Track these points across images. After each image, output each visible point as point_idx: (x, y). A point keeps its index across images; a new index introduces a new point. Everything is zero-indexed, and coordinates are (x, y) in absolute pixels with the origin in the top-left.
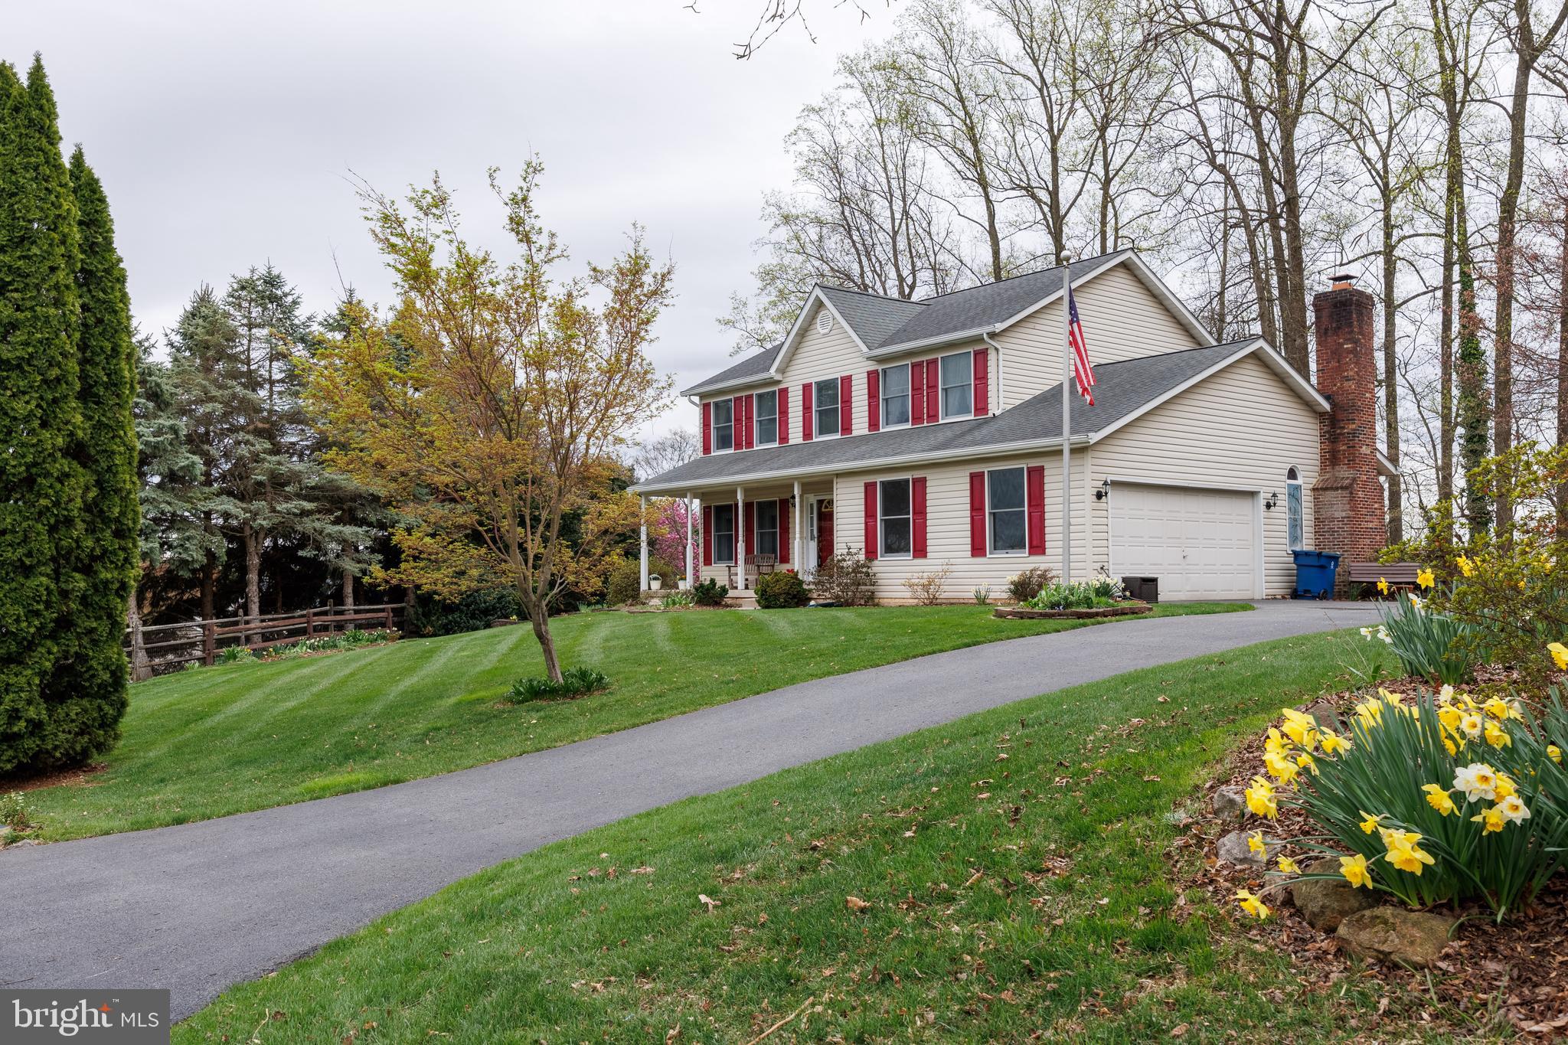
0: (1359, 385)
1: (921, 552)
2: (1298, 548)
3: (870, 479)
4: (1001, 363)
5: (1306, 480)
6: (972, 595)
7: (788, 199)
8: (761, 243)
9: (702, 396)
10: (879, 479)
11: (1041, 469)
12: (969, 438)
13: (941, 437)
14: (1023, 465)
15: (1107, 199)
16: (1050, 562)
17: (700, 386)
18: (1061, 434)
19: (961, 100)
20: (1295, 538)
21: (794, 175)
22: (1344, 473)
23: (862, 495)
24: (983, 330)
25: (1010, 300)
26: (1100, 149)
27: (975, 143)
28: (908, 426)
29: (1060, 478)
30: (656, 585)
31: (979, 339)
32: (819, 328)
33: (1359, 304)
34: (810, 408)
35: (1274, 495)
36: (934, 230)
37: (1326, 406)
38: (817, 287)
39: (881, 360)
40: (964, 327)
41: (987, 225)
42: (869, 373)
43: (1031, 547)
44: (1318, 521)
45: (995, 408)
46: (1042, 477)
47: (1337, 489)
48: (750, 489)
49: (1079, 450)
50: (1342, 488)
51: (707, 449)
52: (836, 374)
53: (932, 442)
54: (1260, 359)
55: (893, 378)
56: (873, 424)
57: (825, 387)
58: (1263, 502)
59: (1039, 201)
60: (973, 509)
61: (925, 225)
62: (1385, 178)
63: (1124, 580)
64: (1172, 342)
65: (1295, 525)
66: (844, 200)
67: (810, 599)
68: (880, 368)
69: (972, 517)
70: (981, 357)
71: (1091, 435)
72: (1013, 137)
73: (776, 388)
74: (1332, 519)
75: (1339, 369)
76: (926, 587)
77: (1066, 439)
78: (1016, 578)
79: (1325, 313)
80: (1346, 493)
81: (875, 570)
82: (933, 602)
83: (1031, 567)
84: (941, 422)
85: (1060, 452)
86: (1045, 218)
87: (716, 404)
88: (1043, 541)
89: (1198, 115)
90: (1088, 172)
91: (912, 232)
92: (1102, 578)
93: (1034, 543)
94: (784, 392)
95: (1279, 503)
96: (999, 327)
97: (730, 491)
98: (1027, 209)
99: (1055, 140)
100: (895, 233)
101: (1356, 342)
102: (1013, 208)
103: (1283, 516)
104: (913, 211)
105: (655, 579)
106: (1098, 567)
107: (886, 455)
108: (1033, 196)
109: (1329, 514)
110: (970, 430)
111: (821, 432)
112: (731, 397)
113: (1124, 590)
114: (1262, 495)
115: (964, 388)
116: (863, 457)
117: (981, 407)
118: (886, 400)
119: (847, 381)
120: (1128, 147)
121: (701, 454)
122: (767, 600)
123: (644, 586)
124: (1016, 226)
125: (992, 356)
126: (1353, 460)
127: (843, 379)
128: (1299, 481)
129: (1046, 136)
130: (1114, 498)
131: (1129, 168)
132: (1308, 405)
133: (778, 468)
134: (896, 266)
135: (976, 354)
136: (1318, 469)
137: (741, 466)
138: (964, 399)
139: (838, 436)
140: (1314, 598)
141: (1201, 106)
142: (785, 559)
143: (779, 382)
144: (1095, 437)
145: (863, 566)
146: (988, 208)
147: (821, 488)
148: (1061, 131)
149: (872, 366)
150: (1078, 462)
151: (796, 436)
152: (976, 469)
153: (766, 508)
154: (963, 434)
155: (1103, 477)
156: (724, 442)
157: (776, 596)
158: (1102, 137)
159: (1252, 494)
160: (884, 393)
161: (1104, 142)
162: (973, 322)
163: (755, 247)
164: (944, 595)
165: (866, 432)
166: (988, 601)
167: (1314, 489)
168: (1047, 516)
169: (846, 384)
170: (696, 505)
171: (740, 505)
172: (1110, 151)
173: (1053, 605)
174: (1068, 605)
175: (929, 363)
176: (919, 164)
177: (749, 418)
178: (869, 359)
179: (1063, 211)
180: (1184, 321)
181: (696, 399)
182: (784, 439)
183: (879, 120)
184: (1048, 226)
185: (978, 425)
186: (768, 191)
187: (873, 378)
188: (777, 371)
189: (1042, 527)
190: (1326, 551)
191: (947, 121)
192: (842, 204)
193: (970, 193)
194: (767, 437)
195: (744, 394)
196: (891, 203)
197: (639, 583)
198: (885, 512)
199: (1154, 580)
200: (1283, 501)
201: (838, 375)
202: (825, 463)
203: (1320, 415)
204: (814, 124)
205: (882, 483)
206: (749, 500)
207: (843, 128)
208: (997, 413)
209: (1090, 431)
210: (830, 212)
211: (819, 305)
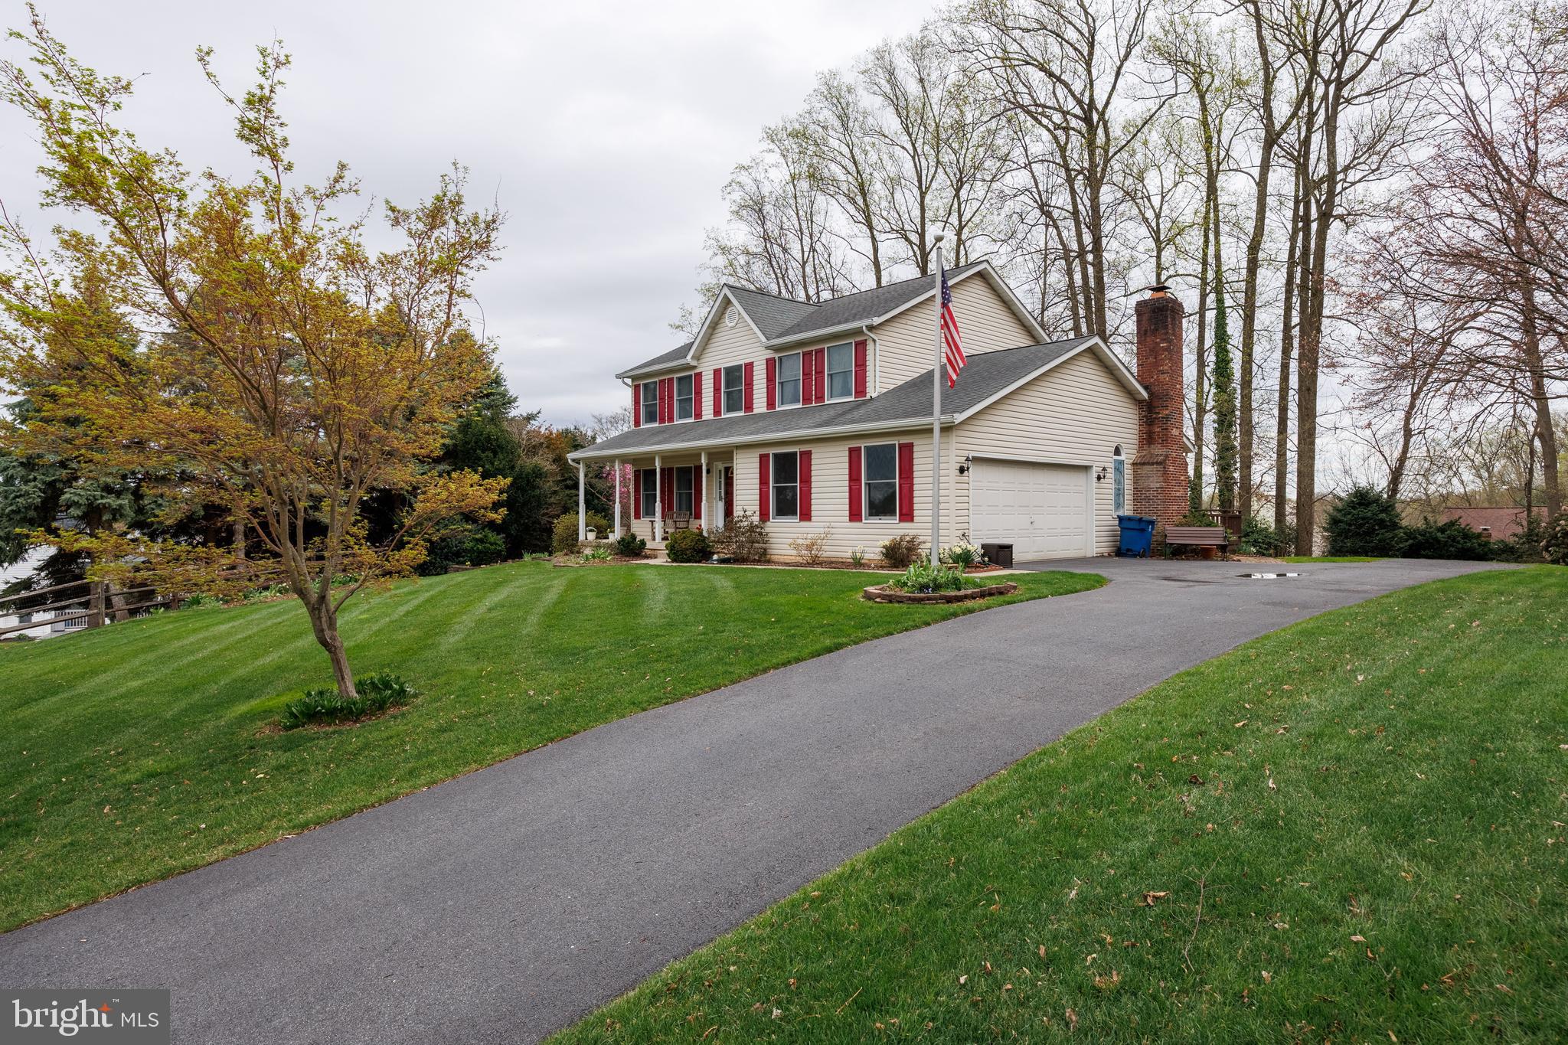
0: (1172, 378)
1: (806, 516)
2: (1121, 513)
3: (764, 451)
4: (878, 352)
5: (1128, 456)
6: (849, 554)
7: (723, 234)
8: (703, 267)
9: (634, 378)
10: (772, 451)
11: (911, 445)
12: (849, 416)
13: (825, 415)
14: (895, 441)
15: (960, 242)
16: (918, 529)
17: (632, 370)
18: (931, 414)
19: (855, 163)
20: (1118, 505)
21: (729, 216)
22: (1158, 451)
23: (758, 465)
24: (863, 323)
25: (886, 301)
26: (956, 205)
27: (864, 195)
28: (800, 406)
29: (930, 454)
30: (591, 536)
31: (858, 332)
32: (728, 322)
33: (1173, 310)
34: (720, 389)
35: (1104, 469)
36: (833, 261)
37: (1145, 395)
38: (725, 288)
39: (777, 349)
40: (846, 321)
41: (872, 257)
42: (768, 360)
43: (901, 515)
44: (1137, 490)
45: (872, 392)
46: (911, 452)
47: (1153, 464)
48: (665, 457)
49: (947, 429)
50: (1157, 463)
51: (637, 423)
52: (741, 361)
53: (818, 419)
54: (1094, 354)
55: (786, 364)
56: (771, 404)
57: (730, 371)
58: (1095, 475)
59: (911, 243)
60: (851, 479)
61: (826, 256)
62: (1158, 232)
63: (983, 546)
64: (1016, 339)
65: (1119, 493)
66: (766, 238)
67: (714, 553)
68: (776, 356)
69: (850, 487)
70: (861, 347)
71: (956, 415)
72: (892, 194)
73: (692, 373)
74: (1149, 489)
75: (1156, 364)
76: (809, 548)
77: (936, 419)
78: (887, 543)
79: (1145, 318)
80: (1160, 468)
81: (767, 530)
82: (815, 561)
83: (902, 532)
84: (827, 402)
85: (930, 431)
86: (915, 255)
87: (645, 385)
88: (911, 510)
89: (1032, 172)
90: (946, 222)
91: (817, 262)
92: (964, 544)
93: (904, 511)
94: (699, 376)
95: (1108, 475)
96: (877, 321)
97: (650, 458)
98: (902, 249)
99: (923, 195)
100: (804, 263)
101: (1170, 342)
102: (891, 247)
103: (1110, 486)
104: (819, 247)
105: (591, 531)
106: (960, 533)
107: (777, 431)
108: (907, 239)
109: (1146, 485)
110: (850, 410)
111: (729, 409)
112: (657, 380)
113: (983, 556)
114: (1094, 469)
115: (847, 373)
116: (757, 432)
117: (861, 390)
118: (782, 384)
119: (750, 366)
120: (976, 205)
121: (633, 427)
122: (677, 554)
123: (581, 537)
124: (895, 261)
125: (870, 347)
126: (1166, 440)
127: (746, 365)
128: (1123, 457)
129: (916, 191)
130: (974, 472)
131: (976, 220)
132: (1130, 393)
133: (689, 440)
134: (805, 288)
135: (857, 344)
136: (1136, 447)
137: (660, 438)
138: (846, 383)
139: (742, 414)
140: (1134, 556)
141: (1033, 165)
142: (698, 516)
143: (695, 367)
144: (959, 418)
145: (757, 526)
146: (873, 245)
147: (725, 455)
148: (927, 188)
149: (770, 354)
150: (945, 440)
151: (708, 413)
152: (854, 444)
153: (684, 472)
154: (844, 414)
155: (966, 453)
156: (651, 418)
157: (683, 551)
158: (957, 195)
159: (1086, 468)
160: (780, 378)
161: (959, 199)
162: (854, 317)
163: (699, 270)
164: (825, 554)
165: (764, 410)
166: (863, 561)
167: (1133, 464)
168: (916, 487)
169: (748, 371)
170: (630, 469)
171: (658, 470)
172: (963, 206)
173: (923, 587)
174: (937, 587)
175: (817, 352)
176: (823, 212)
177: (671, 397)
178: (767, 348)
179: (928, 250)
180: (1027, 324)
181: (629, 381)
182: (698, 415)
183: (793, 178)
184: (917, 263)
185: (857, 406)
186: (709, 228)
187: (770, 364)
188: (692, 358)
189: (911, 497)
190: (1146, 517)
191: (843, 177)
192: (765, 239)
193: (860, 235)
194: (684, 414)
195: (667, 377)
196: (801, 240)
197: (578, 534)
198: (776, 481)
199: (1010, 547)
200: (1111, 474)
201: (742, 362)
202: (727, 437)
203: (1139, 402)
204: (744, 178)
205: (775, 455)
206: (667, 466)
207: (766, 183)
208: (874, 395)
209: (955, 412)
210: (755, 245)
211: (727, 302)
